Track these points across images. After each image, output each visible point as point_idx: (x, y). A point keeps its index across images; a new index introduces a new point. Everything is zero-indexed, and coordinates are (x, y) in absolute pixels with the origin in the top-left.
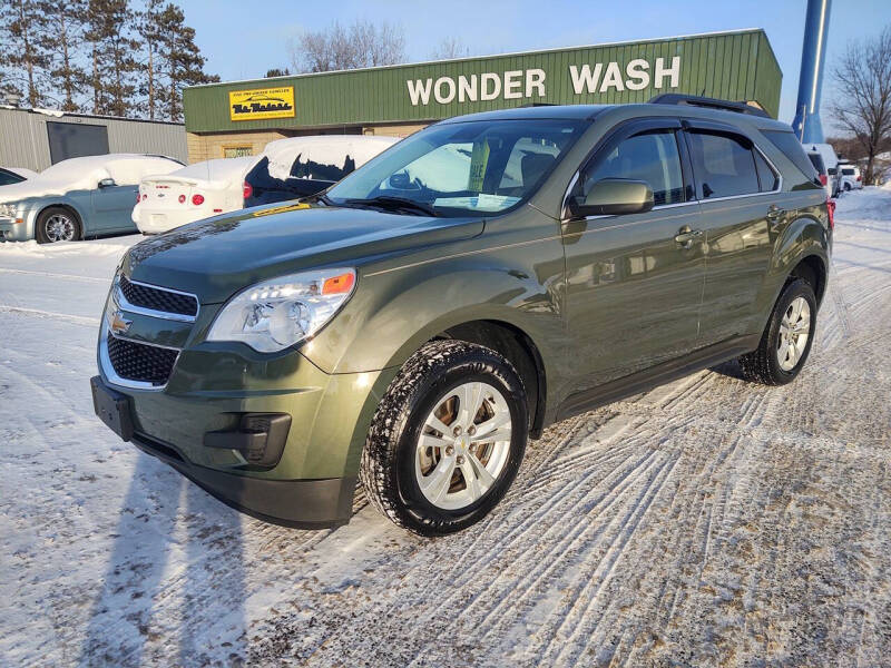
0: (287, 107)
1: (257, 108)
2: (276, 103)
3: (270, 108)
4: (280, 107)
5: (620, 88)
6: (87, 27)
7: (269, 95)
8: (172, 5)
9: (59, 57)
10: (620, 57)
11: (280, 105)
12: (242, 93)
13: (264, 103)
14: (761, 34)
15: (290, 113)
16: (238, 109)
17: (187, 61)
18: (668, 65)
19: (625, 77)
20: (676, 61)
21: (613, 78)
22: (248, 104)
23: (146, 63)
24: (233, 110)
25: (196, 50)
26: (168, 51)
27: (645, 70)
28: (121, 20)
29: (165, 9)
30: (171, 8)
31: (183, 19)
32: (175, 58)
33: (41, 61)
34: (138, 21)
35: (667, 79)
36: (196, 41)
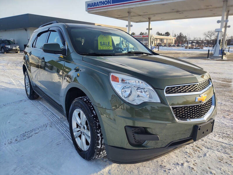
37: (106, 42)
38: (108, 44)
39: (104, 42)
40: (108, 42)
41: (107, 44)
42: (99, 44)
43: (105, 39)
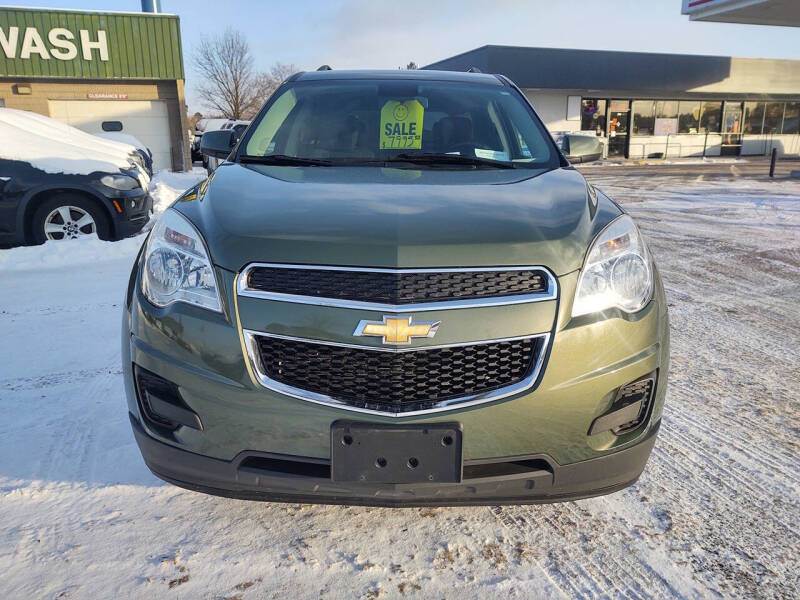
5: (45, 55)
10: (38, 23)
14: (177, 19)
18: (94, 38)
19: (49, 45)
20: (102, 35)
21: (34, 44)
27: (70, 40)
35: (96, 52)
37: (404, 124)
38: (411, 129)
39: (397, 125)
40: (411, 124)
41: (407, 130)
42: (383, 130)
43: (401, 113)
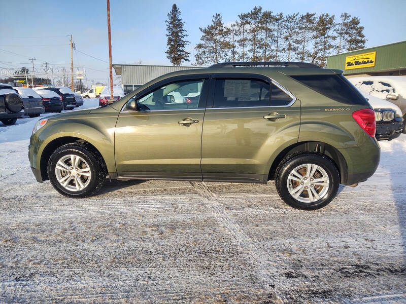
0: (371, 62)
1: (357, 63)
2: (366, 60)
3: (364, 63)
4: (368, 62)
6: (315, 33)
7: (364, 57)
8: (355, 18)
9: (301, 47)
11: (368, 61)
12: (352, 56)
13: (361, 61)
15: (372, 65)
16: (349, 64)
17: (358, 42)
22: (353, 62)
23: (338, 45)
24: (347, 65)
25: (363, 36)
26: (349, 39)
28: (329, 28)
29: (351, 20)
30: (354, 19)
31: (359, 23)
32: (351, 41)
33: (295, 50)
34: (337, 27)
36: (363, 32)
